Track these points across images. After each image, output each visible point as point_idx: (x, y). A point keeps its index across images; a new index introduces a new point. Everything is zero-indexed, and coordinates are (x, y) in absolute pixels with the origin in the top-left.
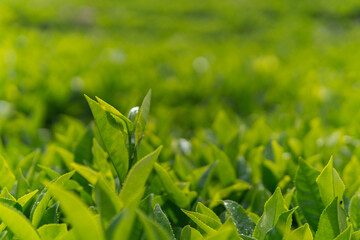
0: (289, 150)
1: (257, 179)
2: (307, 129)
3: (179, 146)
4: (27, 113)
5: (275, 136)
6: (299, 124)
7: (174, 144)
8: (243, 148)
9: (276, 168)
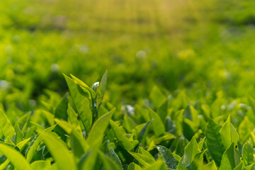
0: (202, 112)
1: (180, 132)
2: (214, 97)
3: (127, 109)
4: (21, 88)
5: (192, 103)
6: (209, 95)
7: (123, 108)
8: (170, 111)
9: (193, 125)
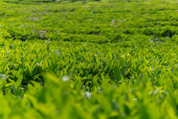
0: (136, 97)
2: (145, 86)
3: (86, 95)
6: (141, 85)
7: (83, 93)
8: (115, 96)
9: (130, 105)
